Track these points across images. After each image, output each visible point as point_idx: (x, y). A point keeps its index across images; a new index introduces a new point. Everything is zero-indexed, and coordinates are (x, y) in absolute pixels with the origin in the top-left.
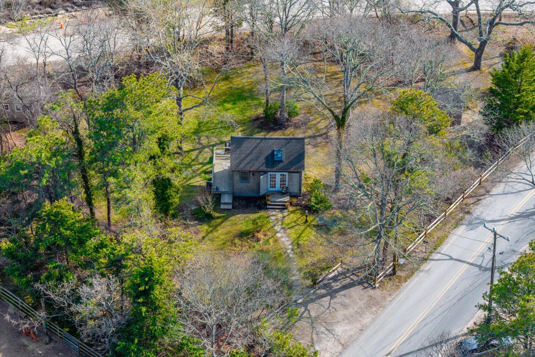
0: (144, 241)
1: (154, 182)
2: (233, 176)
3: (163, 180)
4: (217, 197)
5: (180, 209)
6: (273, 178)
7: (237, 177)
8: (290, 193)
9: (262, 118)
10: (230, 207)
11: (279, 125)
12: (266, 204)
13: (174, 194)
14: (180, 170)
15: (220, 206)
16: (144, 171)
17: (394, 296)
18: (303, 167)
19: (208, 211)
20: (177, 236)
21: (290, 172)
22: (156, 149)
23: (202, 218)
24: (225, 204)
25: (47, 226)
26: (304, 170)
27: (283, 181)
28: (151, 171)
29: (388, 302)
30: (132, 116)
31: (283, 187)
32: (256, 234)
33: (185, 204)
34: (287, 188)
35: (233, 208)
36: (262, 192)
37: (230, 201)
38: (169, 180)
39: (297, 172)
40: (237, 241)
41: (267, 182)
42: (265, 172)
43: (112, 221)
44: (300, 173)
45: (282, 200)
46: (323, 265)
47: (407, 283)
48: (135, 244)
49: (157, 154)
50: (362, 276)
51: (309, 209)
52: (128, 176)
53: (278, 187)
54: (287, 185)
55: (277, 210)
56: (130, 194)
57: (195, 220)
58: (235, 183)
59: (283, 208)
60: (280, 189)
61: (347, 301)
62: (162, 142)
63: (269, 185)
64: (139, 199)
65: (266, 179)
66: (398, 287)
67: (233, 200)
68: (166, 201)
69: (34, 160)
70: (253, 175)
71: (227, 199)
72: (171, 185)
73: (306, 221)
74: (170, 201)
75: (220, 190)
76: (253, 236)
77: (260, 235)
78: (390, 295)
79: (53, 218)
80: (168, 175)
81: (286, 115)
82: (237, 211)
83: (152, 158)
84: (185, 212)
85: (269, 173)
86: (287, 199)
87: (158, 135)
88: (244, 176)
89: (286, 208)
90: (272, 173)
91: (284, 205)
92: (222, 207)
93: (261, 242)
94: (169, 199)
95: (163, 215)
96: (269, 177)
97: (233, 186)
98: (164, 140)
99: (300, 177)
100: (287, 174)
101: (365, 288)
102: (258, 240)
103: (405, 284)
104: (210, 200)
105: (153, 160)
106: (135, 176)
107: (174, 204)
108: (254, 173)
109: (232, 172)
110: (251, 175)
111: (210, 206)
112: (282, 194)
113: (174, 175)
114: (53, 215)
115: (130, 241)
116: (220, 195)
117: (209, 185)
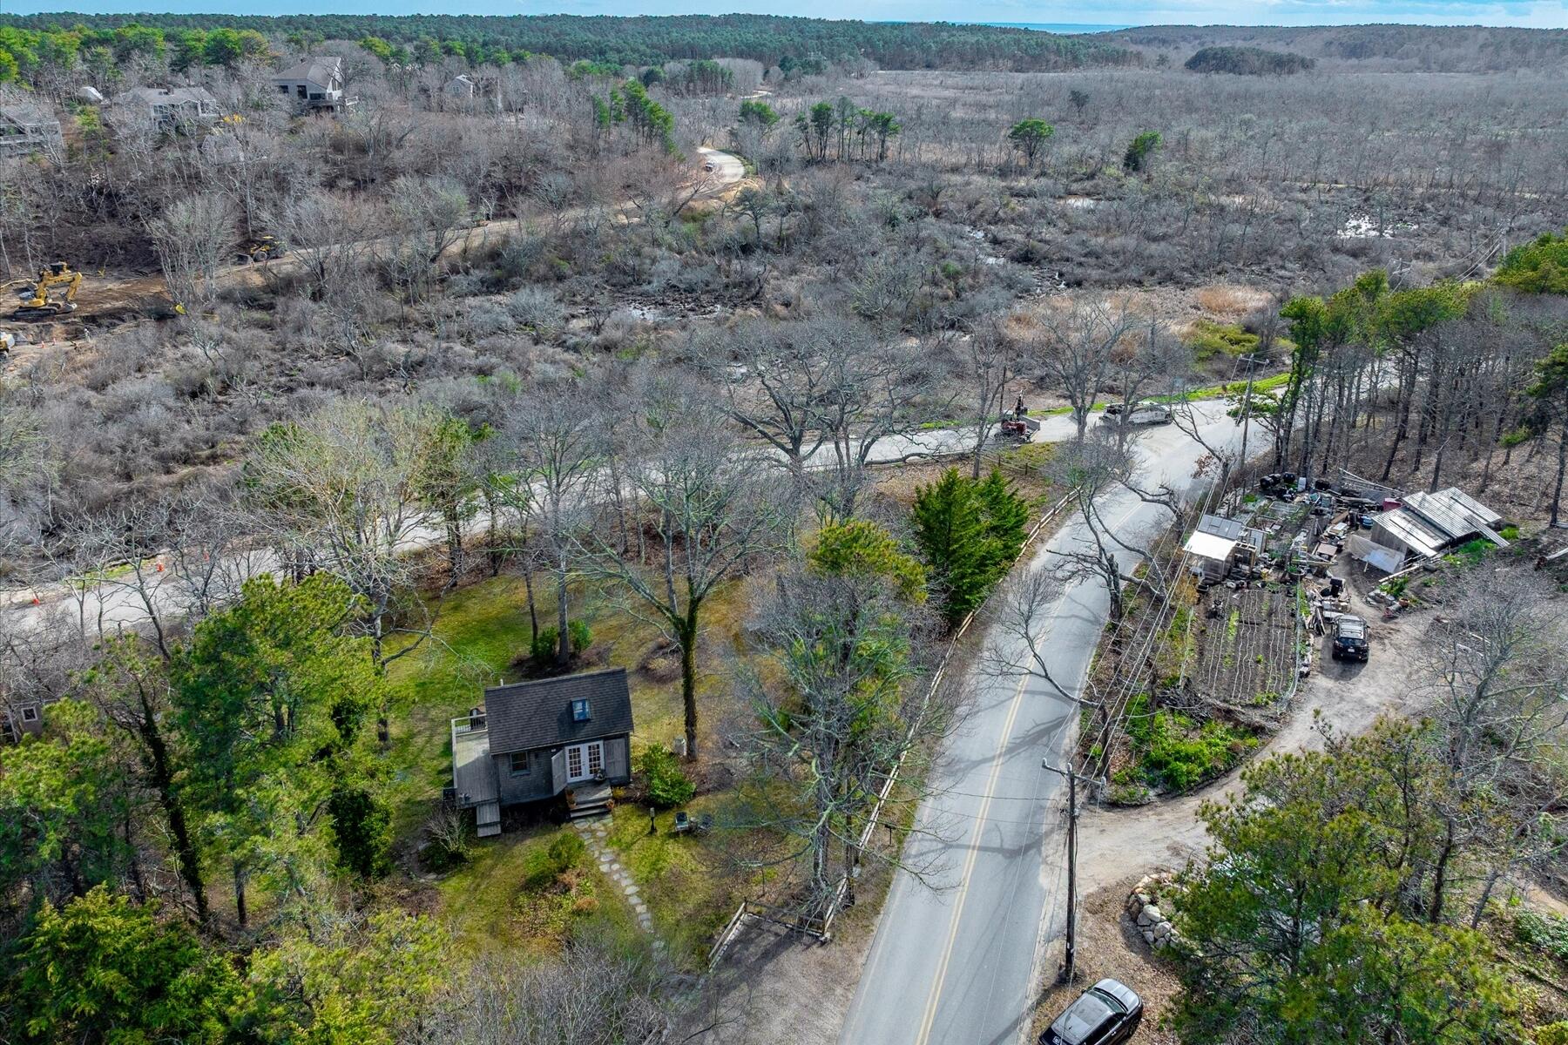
0: (308, 964)
1: (333, 808)
2: (496, 766)
3: (352, 798)
4: (469, 816)
5: (395, 854)
6: (576, 754)
7: (504, 768)
8: (610, 779)
9: (528, 660)
10: (497, 830)
11: (561, 665)
12: (568, 811)
13: (378, 826)
14: (388, 773)
15: (476, 832)
16: (301, 785)
17: (867, 952)
18: (630, 726)
19: (453, 847)
20: (394, 934)
21: (606, 739)
22: (332, 731)
23: (443, 865)
24: (486, 825)
25: (50, 970)
26: (632, 729)
27: (594, 758)
28: (320, 782)
29: (861, 970)
30: (269, 660)
31: (596, 772)
32: (561, 877)
33: (403, 843)
34: (603, 771)
35: (504, 830)
36: (557, 790)
37: (496, 818)
38: (365, 796)
39: (621, 736)
40: (523, 900)
41: (564, 767)
42: (560, 748)
43: (250, 907)
44: (626, 736)
45: (597, 796)
46: (709, 914)
47: (881, 917)
48: (282, 981)
49: (334, 742)
50: (792, 922)
51: (651, 805)
52: (260, 802)
53: (586, 775)
54: (602, 767)
55: (591, 819)
56: (267, 847)
57: (429, 872)
58: (501, 779)
59: (603, 811)
60: (591, 777)
61: (780, 986)
62: (344, 715)
63: (569, 773)
64: (292, 854)
65: (561, 760)
66: (867, 929)
67: (502, 815)
68: (363, 843)
69: (17, 803)
70: (537, 756)
71: (489, 815)
72: (371, 807)
73: (653, 830)
74: (372, 842)
75: (472, 800)
76: (555, 882)
77: (569, 877)
78: (859, 951)
79: (65, 946)
80: (362, 785)
81: (571, 648)
82: (512, 835)
83: (323, 753)
84: (405, 859)
85: (567, 749)
86: (607, 792)
87: (332, 700)
88: (518, 761)
89: (608, 812)
90: (572, 747)
91: (604, 806)
92: (481, 833)
93: (573, 891)
94: (370, 838)
95: (358, 875)
96: (567, 755)
97: (499, 786)
98: (349, 712)
99: (627, 745)
100: (601, 743)
101: (809, 947)
102: (567, 889)
103: (877, 921)
104: (455, 824)
105: (326, 758)
106: (277, 800)
107: (381, 846)
108: (537, 752)
109: (494, 758)
110: (533, 758)
111: (456, 835)
112: (596, 784)
113: (375, 782)
114: (64, 939)
115: (267, 976)
116: (474, 809)
117: (450, 794)
